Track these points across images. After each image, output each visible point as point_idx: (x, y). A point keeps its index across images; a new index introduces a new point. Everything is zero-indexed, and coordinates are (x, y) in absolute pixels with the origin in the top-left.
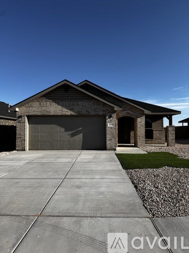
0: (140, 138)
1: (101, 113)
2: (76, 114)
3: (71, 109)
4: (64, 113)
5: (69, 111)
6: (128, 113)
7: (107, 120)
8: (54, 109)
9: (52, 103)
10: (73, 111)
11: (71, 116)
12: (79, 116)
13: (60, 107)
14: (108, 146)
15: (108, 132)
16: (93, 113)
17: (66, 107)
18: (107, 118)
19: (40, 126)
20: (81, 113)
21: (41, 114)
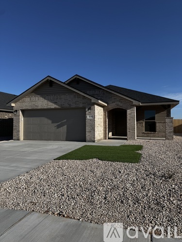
0: (130, 130)
1: (81, 106)
2: (59, 107)
3: (55, 103)
4: (49, 107)
5: (53, 104)
6: (118, 105)
7: (87, 113)
8: (41, 103)
9: (39, 98)
10: (56, 104)
11: (55, 109)
12: (62, 109)
13: (46, 101)
14: (88, 138)
15: (87, 124)
16: (74, 106)
17: (51, 101)
18: (87, 110)
19: (31, 118)
20: (64, 106)
21: (31, 108)
